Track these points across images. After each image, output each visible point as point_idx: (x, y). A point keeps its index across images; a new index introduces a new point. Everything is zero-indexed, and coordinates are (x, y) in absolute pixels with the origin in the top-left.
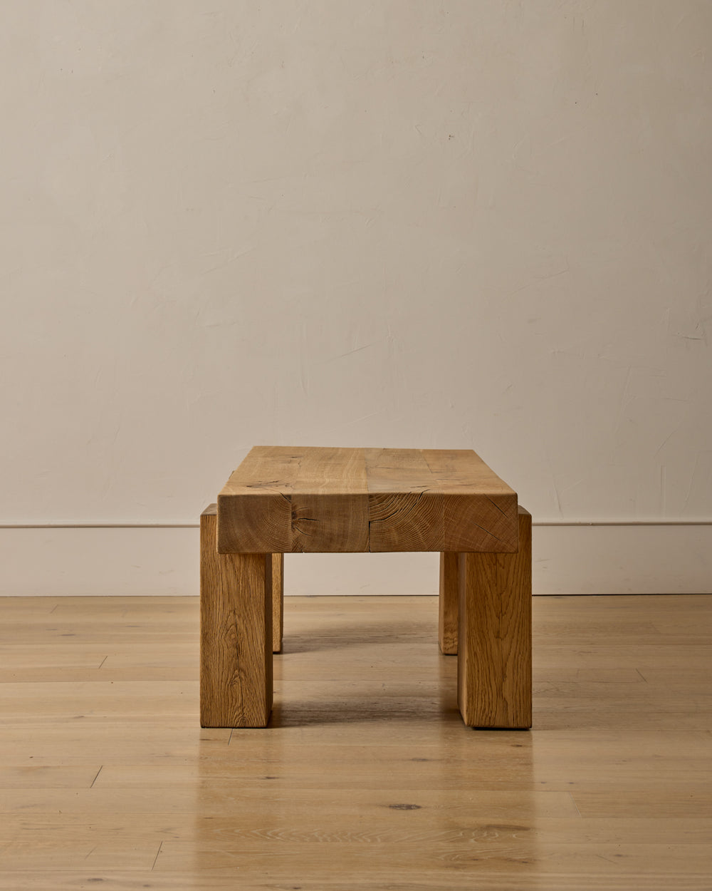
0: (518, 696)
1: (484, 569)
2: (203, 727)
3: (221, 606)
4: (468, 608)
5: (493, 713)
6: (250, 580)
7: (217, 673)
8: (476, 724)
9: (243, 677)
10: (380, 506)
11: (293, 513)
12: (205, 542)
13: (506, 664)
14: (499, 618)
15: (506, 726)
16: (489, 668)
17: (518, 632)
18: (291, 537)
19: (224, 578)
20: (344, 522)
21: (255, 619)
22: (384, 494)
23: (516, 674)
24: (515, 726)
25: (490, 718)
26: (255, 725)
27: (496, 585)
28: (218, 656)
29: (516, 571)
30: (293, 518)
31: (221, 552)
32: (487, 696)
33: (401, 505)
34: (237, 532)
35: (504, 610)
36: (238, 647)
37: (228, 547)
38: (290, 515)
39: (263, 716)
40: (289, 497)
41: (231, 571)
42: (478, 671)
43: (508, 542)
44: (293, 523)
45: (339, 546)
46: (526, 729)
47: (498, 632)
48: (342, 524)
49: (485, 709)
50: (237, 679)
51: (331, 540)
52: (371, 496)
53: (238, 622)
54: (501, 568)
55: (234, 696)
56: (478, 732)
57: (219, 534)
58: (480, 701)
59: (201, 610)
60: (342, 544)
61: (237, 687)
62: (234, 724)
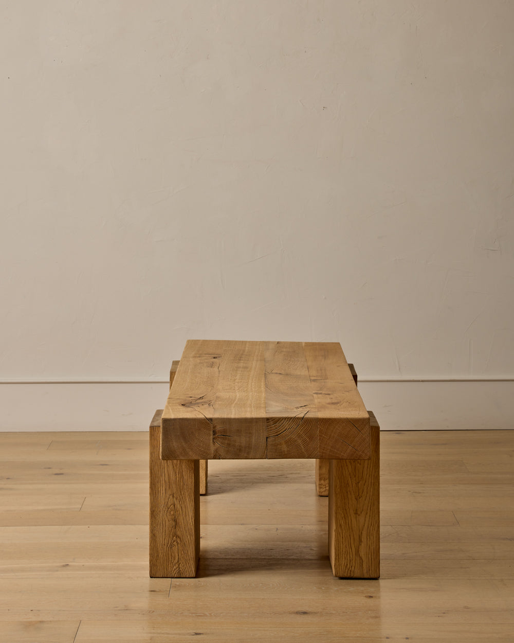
0: (370, 556)
1: (347, 465)
2: (151, 577)
3: (164, 491)
4: (335, 492)
5: (353, 568)
6: (184, 473)
7: (161, 539)
8: (341, 575)
9: (179, 542)
10: (274, 426)
11: (214, 431)
12: (153, 446)
13: (362, 533)
14: (357, 500)
15: (362, 577)
16: (350, 535)
17: (370, 510)
18: (213, 448)
19: (166, 471)
20: (249, 438)
21: (187, 500)
22: (277, 418)
23: (369, 539)
24: (368, 576)
25: (351, 571)
26: (187, 576)
27: (355, 476)
28: (162, 527)
29: (369, 466)
30: (214, 435)
31: (163, 459)
32: (348, 556)
33: (289, 425)
34: (175, 444)
35: (360, 494)
36: (175, 521)
37: (169, 455)
38: (212, 433)
39: (193, 570)
40: (211, 419)
41: (171, 467)
42: (343, 538)
43: (363, 452)
44: (213, 439)
45: (245, 455)
46: (376, 579)
47: (357, 510)
48: (248, 439)
49: (347, 565)
50: (175, 543)
51: (240, 450)
52: (268, 419)
53: (176, 503)
54: (359, 465)
55: (173, 555)
56: (342, 581)
57: (162, 446)
58: (344, 559)
59: (150, 494)
60: (248, 453)
61: (175, 549)
62: (173, 575)
